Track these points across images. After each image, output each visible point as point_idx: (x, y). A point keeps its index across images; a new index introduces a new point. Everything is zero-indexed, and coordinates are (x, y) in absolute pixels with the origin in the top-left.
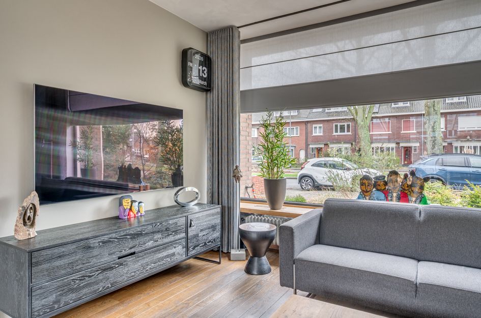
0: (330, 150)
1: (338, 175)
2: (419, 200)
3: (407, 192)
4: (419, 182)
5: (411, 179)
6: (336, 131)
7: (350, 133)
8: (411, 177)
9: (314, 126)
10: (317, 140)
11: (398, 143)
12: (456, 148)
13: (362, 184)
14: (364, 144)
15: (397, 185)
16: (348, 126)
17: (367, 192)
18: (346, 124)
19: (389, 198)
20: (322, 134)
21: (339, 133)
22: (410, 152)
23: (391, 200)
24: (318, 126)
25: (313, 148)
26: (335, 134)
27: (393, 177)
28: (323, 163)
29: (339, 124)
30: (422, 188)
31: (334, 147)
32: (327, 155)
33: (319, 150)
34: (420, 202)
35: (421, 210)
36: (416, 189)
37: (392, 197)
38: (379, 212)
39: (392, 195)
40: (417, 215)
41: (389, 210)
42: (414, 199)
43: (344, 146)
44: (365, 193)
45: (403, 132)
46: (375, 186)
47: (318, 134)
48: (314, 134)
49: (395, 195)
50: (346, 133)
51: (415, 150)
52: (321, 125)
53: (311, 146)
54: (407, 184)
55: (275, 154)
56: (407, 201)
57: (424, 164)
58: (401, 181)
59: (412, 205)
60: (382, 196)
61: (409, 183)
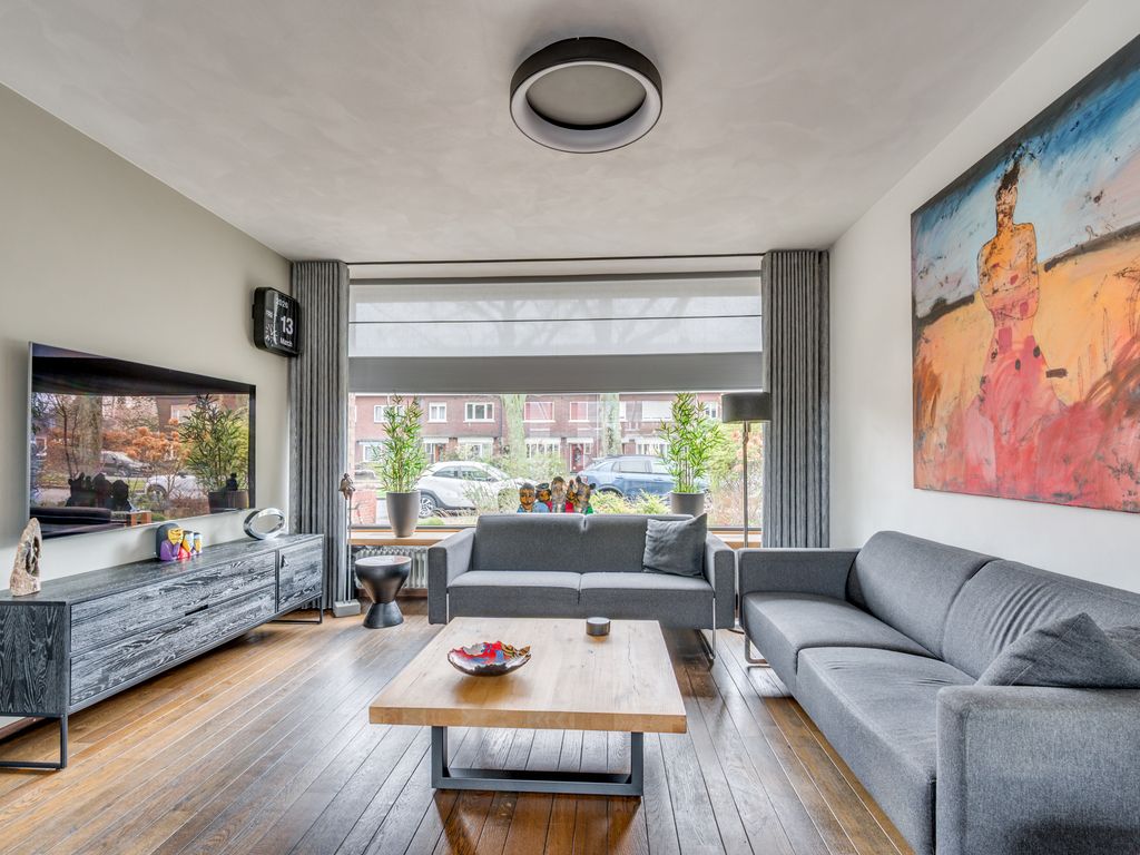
0: (459, 448)
1: (481, 488)
2: (584, 510)
3: (572, 501)
4: (585, 490)
5: (577, 487)
6: (470, 416)
7: (492, 420)
8: (577, 484)
9: (432, 405)
10: (437, 429)
11: (564, 439)
12: (640, 447)
13: (522, 495)
14: (515, 440)
15: (562, 494)
16: (490, 408)
17: (528, 504)
18: (486, 405)
19: (553, 510)
20: (445, 421)
21: (474, 420)
22: (581, 452)
23: (556, 511)
24: (438, 405)
25: (429, 445)
26: (467, 420)
27: (558, 485)
28: (452, 470)
29: (474, 405)
31: (465, 444)
32: (455, 457)
33: (440, 448)
34: (585, 512)
36: (582, 498)
37: (556, 508)
39: (557, 505)
40: (582, 525)
41: (554, 522)
42: (580, 510)
43: (481, 441)
44: (525, 505)
45: (571, 421)
46: (537, 496)
47: (438, 420)
48: (431, 420)
49: (560, 506)
50: (486, 420)
51: (588, 448)
52: (445, 405)
53: (426, 441)
54: (573, 493)
55: (405, 456)
57: (598, 470)
58: (567, 489)
59: (578, 515)
60: (545, 507)
61: (575, 491)
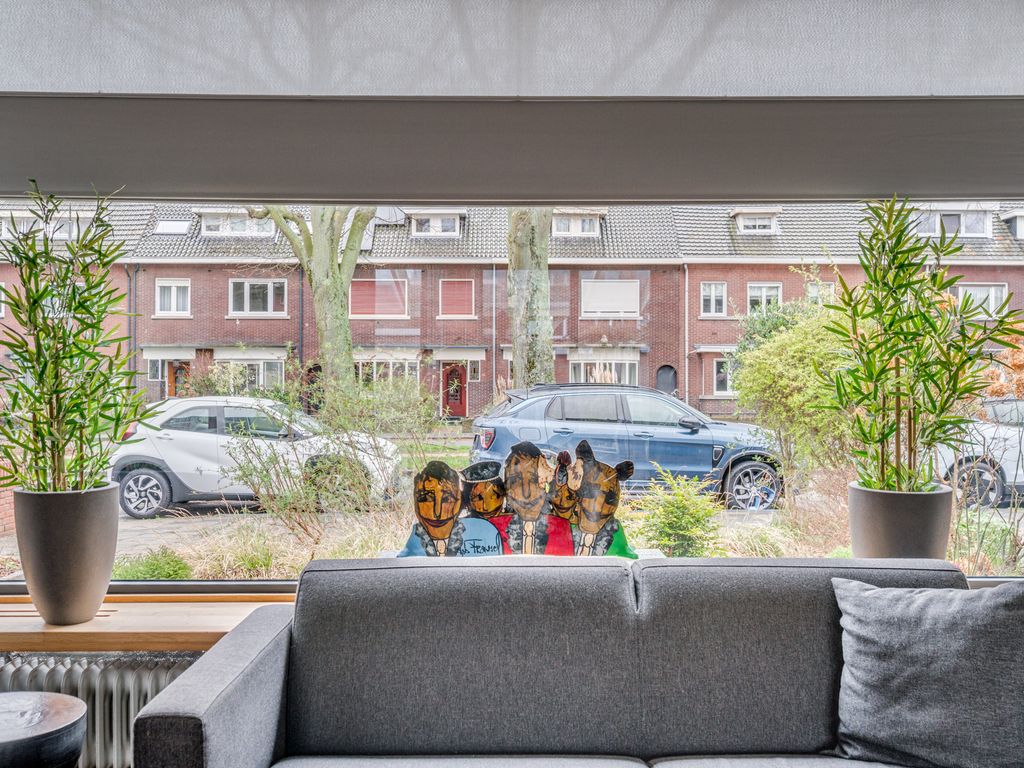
0: (216, 369)
1: (274, 460)
2: (603, 543)
3: (566, 515)
4: (603, 482)
5: (580, 471)
6: (239, 306)
7: (284, 314)
8: (581, 462)
9: (160, 282)
10: (171, 332)
11: (427, 352)
12: (576, 367)
13: (422, 496)
14: (333, 352)
15: (536, 493)
16: (279, 291)
17: (439, 523)
18: (270, 284)
19: (512, 542)
20: (187, 314)
21: (247, 313)
22: (462, 378)
23: (519, 548)
24: (174, 283)
25: (154, 363)
26: (232, 314)
27: (526, 466)
28: (206, 414)
29: (247, 283)
30: (611, 498)
31: (231, 360)
32: (208, 388)
33: (179, 369)
34: (607, 547)
35: (638, 579)
36: (595, 505)
37: (520, 536)
38: (508, 600)
39: (522, 528)
40: (629, 597)
41: (540, 589)
42: (589, 539)
43: (262, 356)
44: (430, 528)
45: (441, 317)
46: (467, 499)
47: (173, 313)
48: (159, 314)
49: (529, 527)
50: (270, 313)
51: (475, 371)
52: (187, 283)
53: (148, 356)
54: (569, 490)
55: (71, 383)
56: (569, 548)
58: (550, 479)
61: (575, 484)
